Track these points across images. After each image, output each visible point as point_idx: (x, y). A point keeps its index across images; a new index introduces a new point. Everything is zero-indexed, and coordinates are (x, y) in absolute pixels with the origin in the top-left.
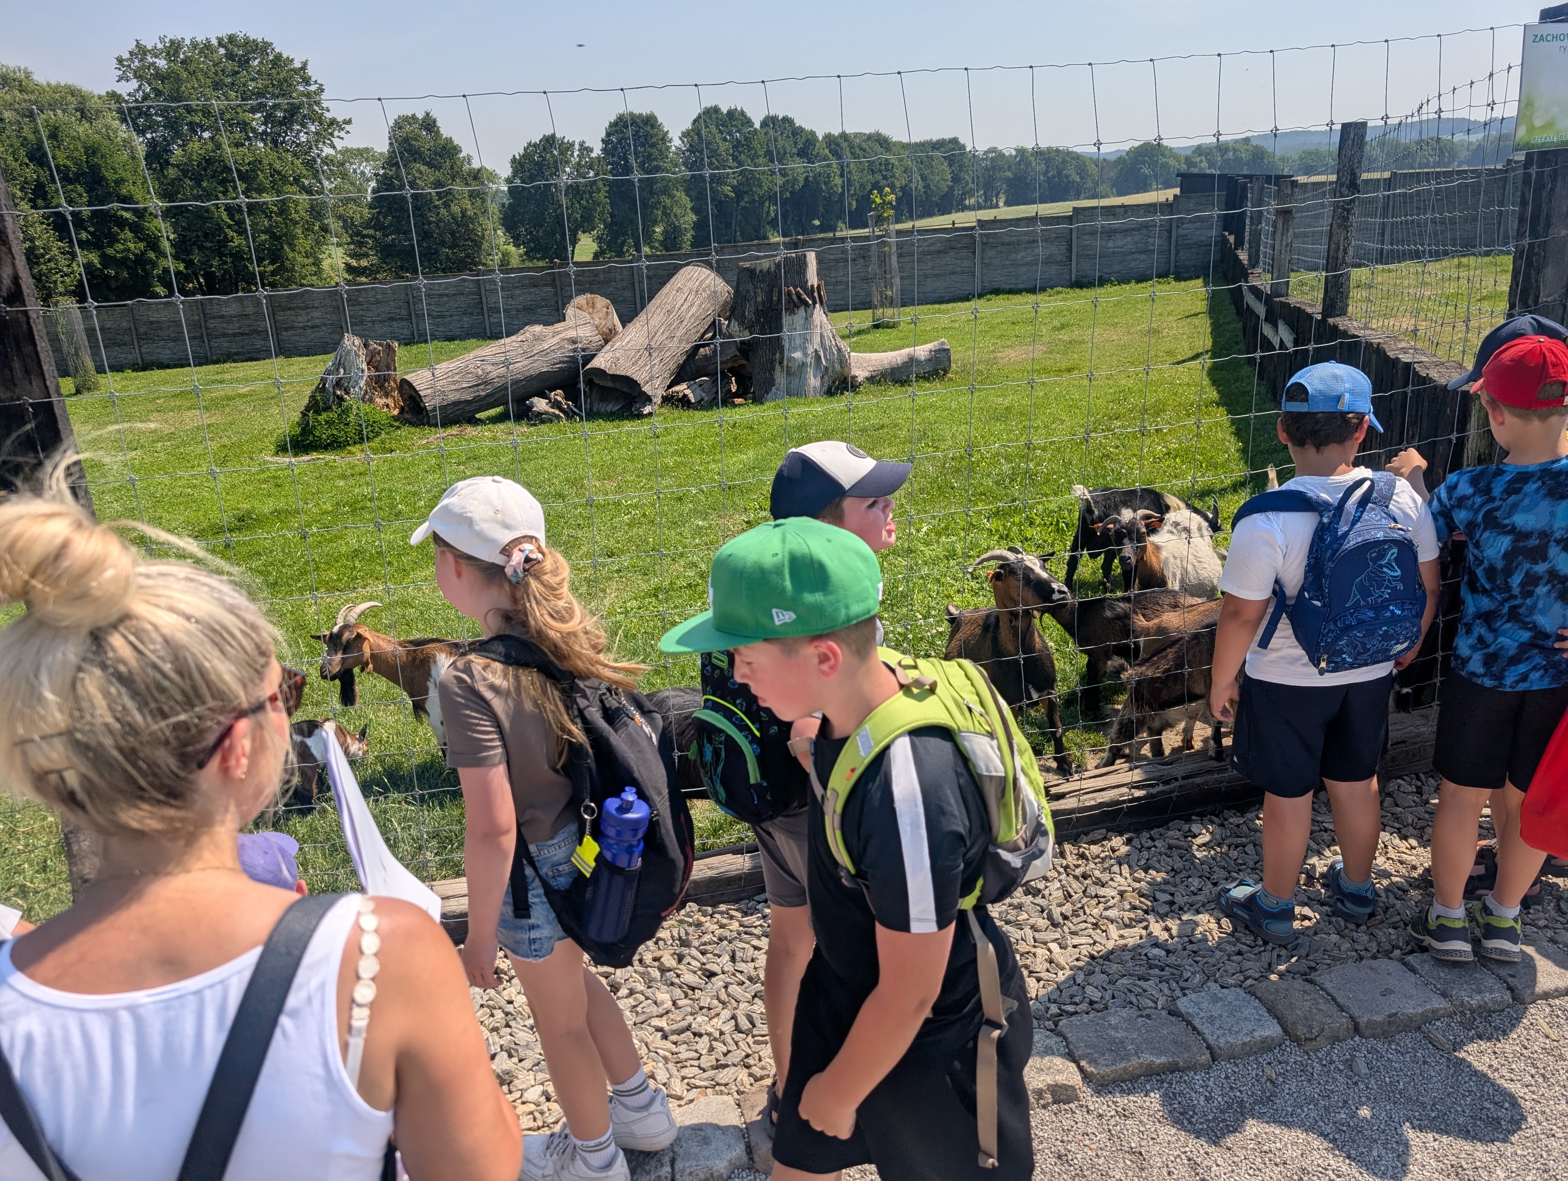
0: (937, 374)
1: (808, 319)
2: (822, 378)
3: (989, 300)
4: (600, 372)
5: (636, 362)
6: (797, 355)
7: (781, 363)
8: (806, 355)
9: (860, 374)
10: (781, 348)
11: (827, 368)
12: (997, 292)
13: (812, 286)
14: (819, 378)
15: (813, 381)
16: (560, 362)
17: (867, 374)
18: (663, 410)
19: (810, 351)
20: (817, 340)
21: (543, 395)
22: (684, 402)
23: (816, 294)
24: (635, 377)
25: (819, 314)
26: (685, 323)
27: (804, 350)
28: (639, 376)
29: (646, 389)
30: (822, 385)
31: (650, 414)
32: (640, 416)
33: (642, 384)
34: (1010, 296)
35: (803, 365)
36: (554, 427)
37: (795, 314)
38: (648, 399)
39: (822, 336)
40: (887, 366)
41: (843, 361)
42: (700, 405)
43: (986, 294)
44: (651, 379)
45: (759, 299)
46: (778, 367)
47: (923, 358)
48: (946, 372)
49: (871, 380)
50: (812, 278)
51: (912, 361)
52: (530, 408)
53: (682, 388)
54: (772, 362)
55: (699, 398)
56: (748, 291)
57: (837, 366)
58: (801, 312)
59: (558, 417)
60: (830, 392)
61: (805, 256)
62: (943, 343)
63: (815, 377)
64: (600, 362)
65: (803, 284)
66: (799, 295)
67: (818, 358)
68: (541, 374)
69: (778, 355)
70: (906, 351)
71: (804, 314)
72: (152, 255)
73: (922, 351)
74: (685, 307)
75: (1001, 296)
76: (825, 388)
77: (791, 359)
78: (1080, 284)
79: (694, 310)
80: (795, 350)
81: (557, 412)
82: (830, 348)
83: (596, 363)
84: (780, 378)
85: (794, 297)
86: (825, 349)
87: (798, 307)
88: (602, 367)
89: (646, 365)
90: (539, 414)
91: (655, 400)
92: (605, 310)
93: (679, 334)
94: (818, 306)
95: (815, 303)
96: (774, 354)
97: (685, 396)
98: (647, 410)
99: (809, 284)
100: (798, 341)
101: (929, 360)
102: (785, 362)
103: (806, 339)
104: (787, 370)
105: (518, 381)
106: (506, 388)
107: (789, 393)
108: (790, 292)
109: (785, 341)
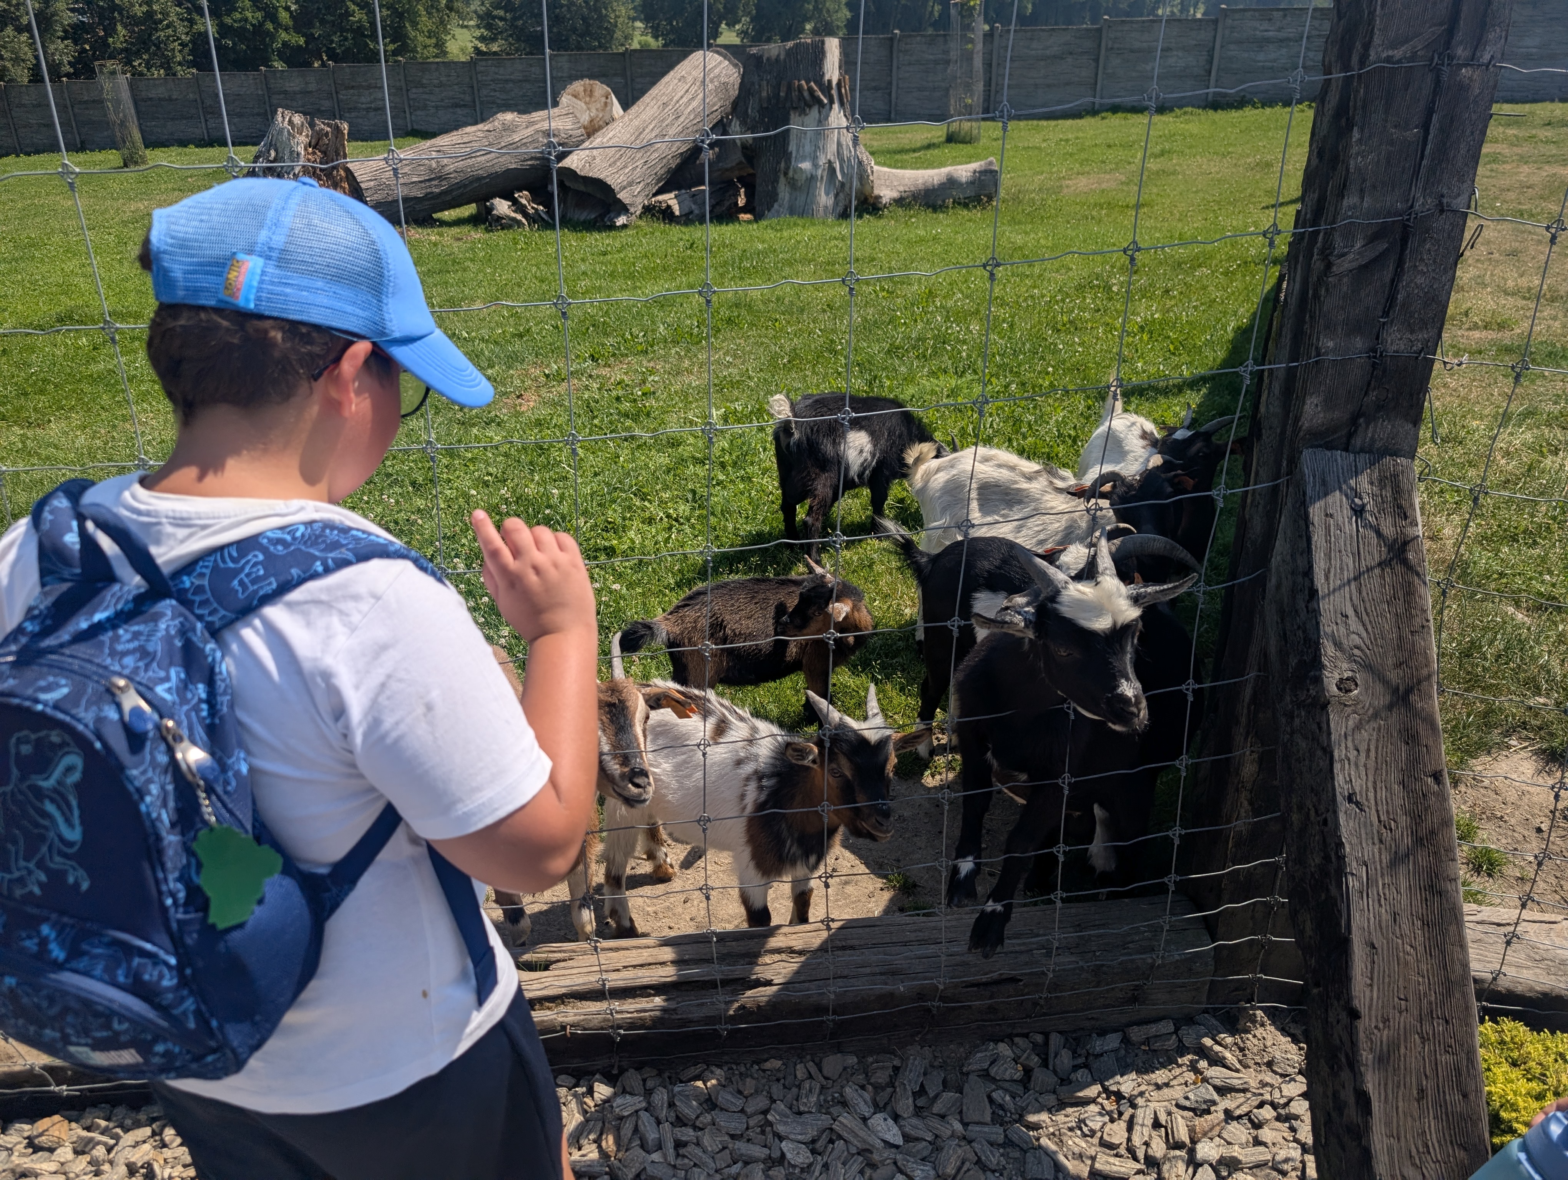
0: (979, 201)
1: (822, 121)
2: (836, 195)
3: (1103, 118)
4: (569, 173)
5: (615, 162)
6: (806, 165)
7: (786, 174)
8: (816, 166)
9: (886, 193)
10: (787, 156)
11: (843, 185)
12: (1115, 109)
13: (830, 81)
14: (832, 196)
15: (824, 199)
16: (532, 159)
17: (895, 195)
18: (640, 223)
19: (822, 161)
20: (832, 148)
21: (508, 196)
22: (666, 215)
23: (834, 92)
24: (609, 181)
25: (837, 117)
26: (682, 119)
27: (814, 159)
28: (614, 180)
29: (623, 196)
30: (836, 203)
31: (624, 226)
32: (612, 227)
33: (617, 189)
34: (1129, 115)
35: (812, 178)
36: (509, 234)
37: (806, 115)
38: (623, 209)
39: (839, 144)
40: (921, 187)
41: (863, 176)
42: (687, 219)
43: (1103, 111)
44: (630, 184)
45: (764, 94)
46: (782, 180)
47: (964, 180)
48: (990, 198)
49: (900, 202)
50: (832, 70)
51: (951, 182)
52: (490, 210)
53: (670, 199)
54: (776, 172)
55: (687, 210)
56: (753, 84)
57: (858, 183)
58: (814, 112)
59: (519, 223)
60: (844, 215)
61: (823, 43)
62: (991, 163)
63: (827, 194)
64: (574, 162)
65: (818, 76)
66: (811, 91)
67: (832, 170)
68: (508, 171)
69: (783, 165)
70: (945, 171)
71: (817, 116)
72: (270, 26)
73: (964, 171)
74: (685, 100)
75: (1120, 115)
76: (840, 209)
77: (797, 170)
78: (1216, 104)
79: (695, 104)
80: (803, 159)
81: (519, 217)
82: (849, 160)
83: (567, 163)
84: (784, 192)
85: (806, 94)
86: (842, 161)
87: (810, 107)
88: (573, 167)
89: (625, 167)
90: (499, 218)
91: (632, 210)
92: (603, 99)
93: (672, 131)
94: (836, 106)
95: (831, 102)
96: (779, 163)
97: (669, 207)
98: (621, 220)
99: (827, 78)
100: (808, 148)
101: (971, 183)
102: (791, 174)
103: (817, 147)
104: (793, 185)
105: (479, 179)
106: (465, 186)
107: (792, 212)
108: (800, 86)
109: (793, 147)
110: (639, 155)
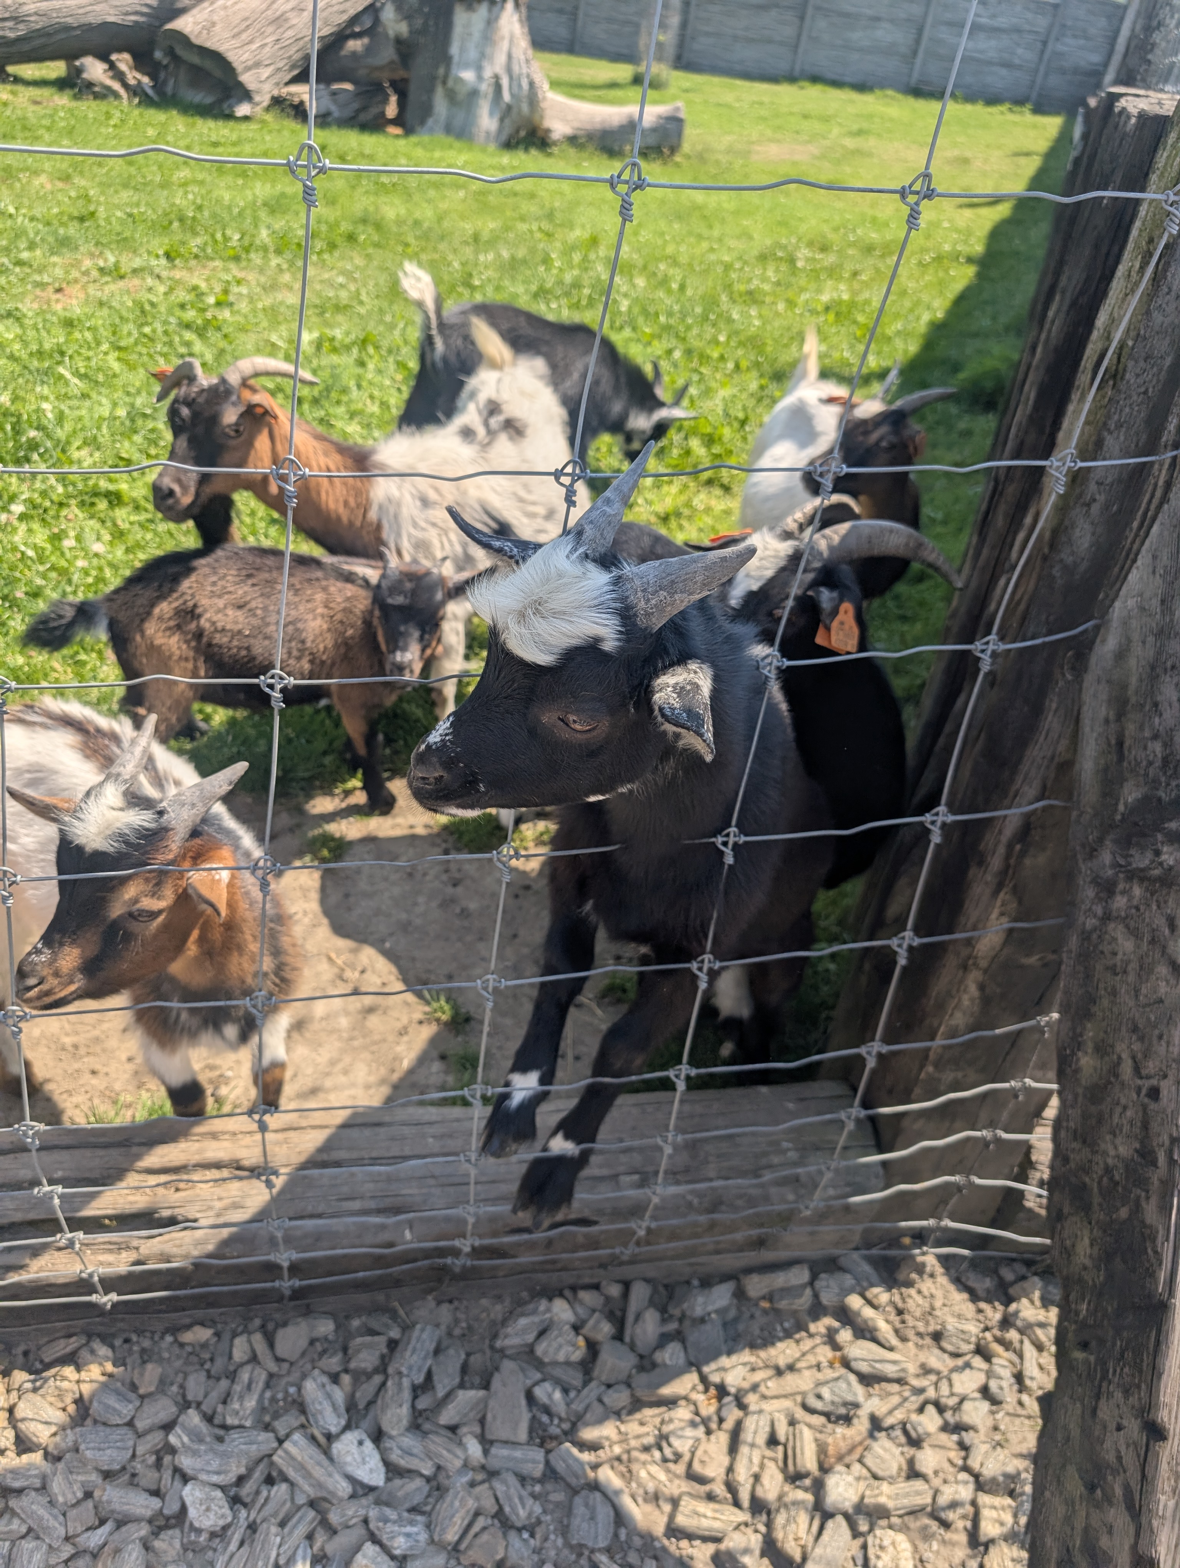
0: (660, 153)
1: (491, 23)
2: (502, 120)
3: (801, 87)
4: (182, 38)
5: (239, 34)
6: (468, 75)
7: (444, 83)
8: (480, 78)
9: (558, 127)
10: (447, 60)
11: (509, 108)
12: (815, 79)
14: (496, 118)
15: (487, 121)
16: (136, 13)
17: (568, 130)
18: (268, 117)
19: (488, 73)
20: (500, 59)
21: (104, 57)
22: (299, 112)
24: (231, 57)
25: (510, 20)
27: (479, 69)
28: (238, 57)
29: (247, 79)
30: (500, 130)
31: (246, 118)
32: (230, 117)
33: (240, 69)
34: (829, 89)
35: (474, 94)
36: (101, 106)
37: (475, 9)
38: (246, 95)
39: (510, 57)
40: (598, 126)
41: (535, 102)
42: (324, 120)
43: (802, 79)
44: (257, 65)
46: (440, 89)
47: (648, 125)
48: (672, 151)
49: (572, 140)
51: (633, 125)
52: (79, 71)
53: (303, 92)
54: (433, 79)
55: (323, 111)
57: (525, 108)
58: (483, 8)
59: (116, 95)
60: (509, 144)
62: (677, 109)
63: (490, 116)
64: (188, 25)
67: (498, 87)
68: (105, 24)
69: (441, 71)
70: (626, 109)
71: (487, 14)
73: (650, 115)
75: (818, 86)
76: (504, 137)
77: (460, 80)
78: (917, 92)
80: (466, 66)
81: (116, 86)
82: (519, 77)
83: (179, 23)
84: (440, 105)
86: (510, 78)
87: (479, 2)
88: (186, 31)
89: (251, 42)
90: (90, 85)
91: (257, 98)
94: (510, 4)
96: (437, 67)
97: (302, 103)
98: (243, 110)
100: (472, 54)
101: (655, 130)
102: (450, 83)
103: (483, 55)
104: (451, 96)
105: (67, 28)
106: (49, 35)
107: (449, 129)
109: (454, 50)
110: (270, 29)
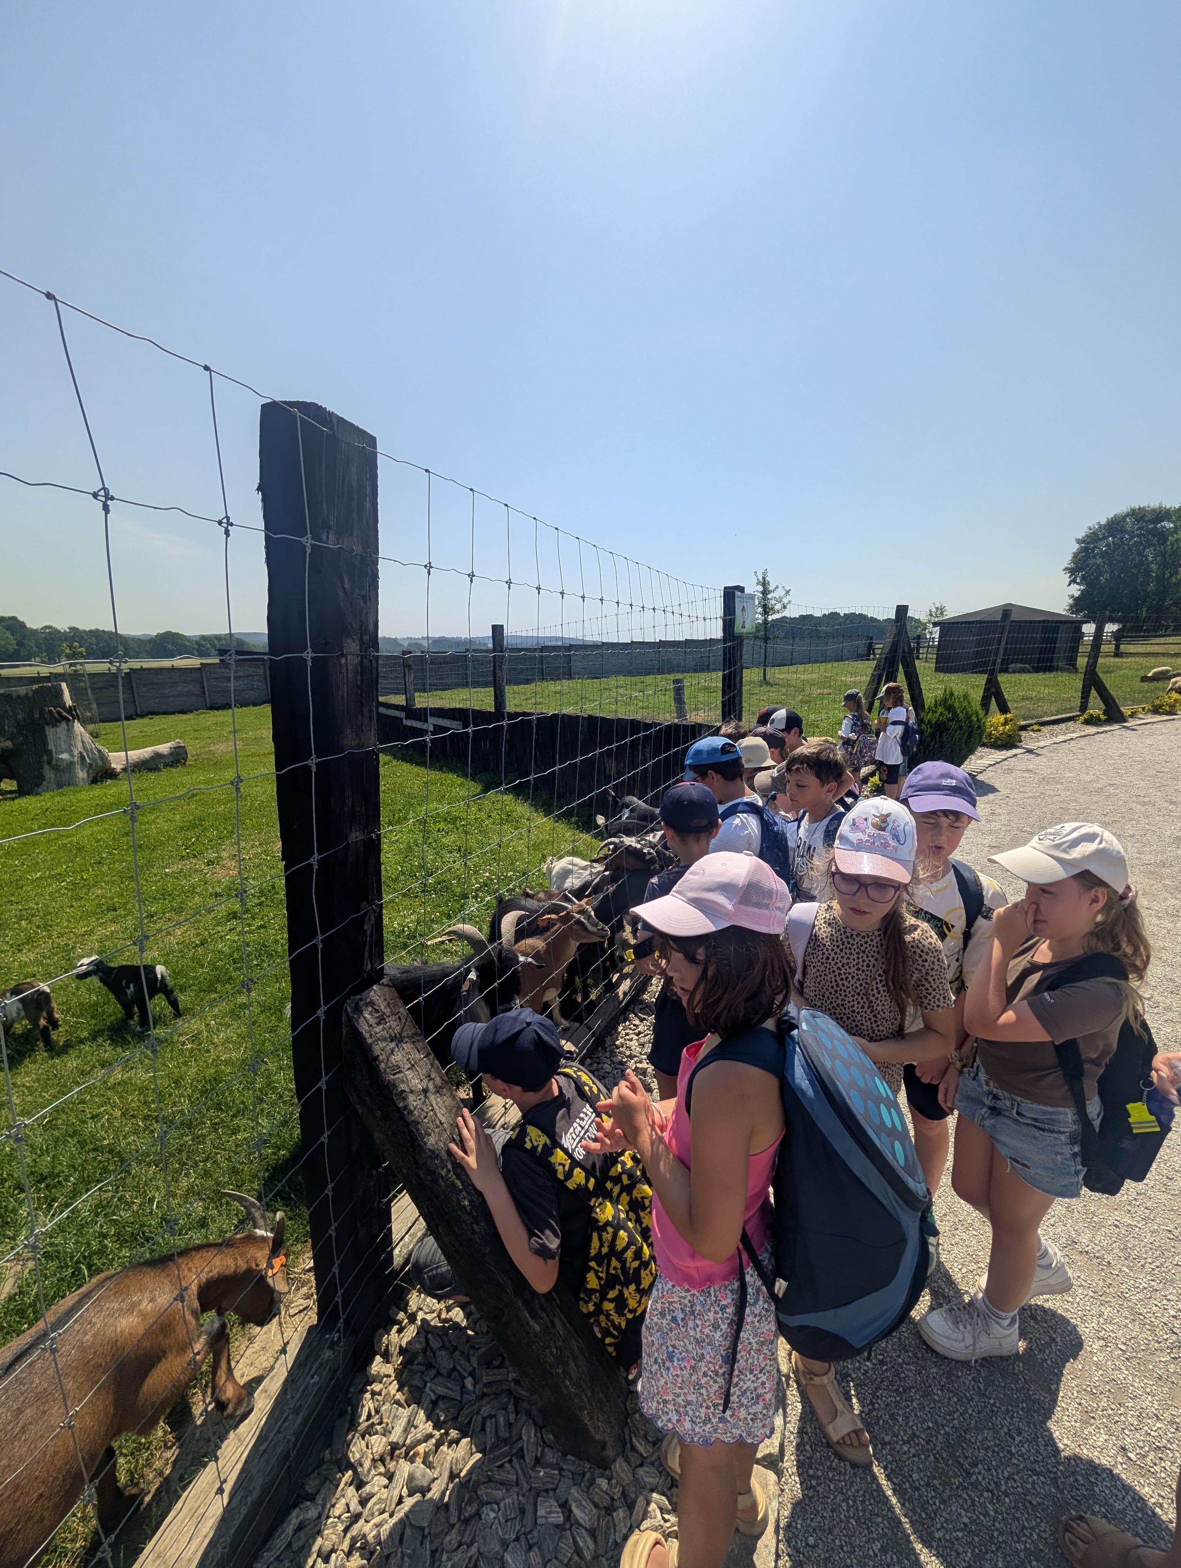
0: (179, 763)
1: (70, 730)
2: (88, 771)
6: (65, 756)
7: (49, 763)
8: (72, 756)
9: (117, 766)
10: (48, 752)
11: (91, 764)
13: (69, 706)
14: (85, 772)
15: (82, 774)
17: (123, 766)
19: (76, 753)
20: (80, 745)
23: (73, 712)
25: (78, 726)
27: (71, 752)
30: (88, 776)
35: (71, 764)
37: (57, 726)
39: (83, 742)
40: (138, 760)
41: (104, 758)
45: (20, 717)
46: (46, 767)
47: (165, 753)
48: (185, 761)
49: (126, 770)
50: (68, 701)
51: (158, 756)
54: (40, 763)
57: (100, 763)
58: (63, 725)
60: (94, 781)
61: (61, 686)
62: (179, 743)
63: (82, 771)
65: (63, 705)
66: (59, 713)
67: (82, 758)
69: (45, 758)
70: (151, 749)
71: (65, 727)
73: (164, 748)
76: (91, 779)
77: (58, 760)
80: (62, 752)
82: (92, 750)
84: (49, 774)
85: (56, 715)
86: (87, 751)
87: (60, 722)
94: (76, 720)
95: (73, 718)
96: (41, 757)
99: (67, 705)
100: (63, 746)
101: (171, 754)
102: (54, 762)
103: (70, 745)
104: (57, 769)
107: (60, 786)
108: (50, 711)
109: (51, 746)
